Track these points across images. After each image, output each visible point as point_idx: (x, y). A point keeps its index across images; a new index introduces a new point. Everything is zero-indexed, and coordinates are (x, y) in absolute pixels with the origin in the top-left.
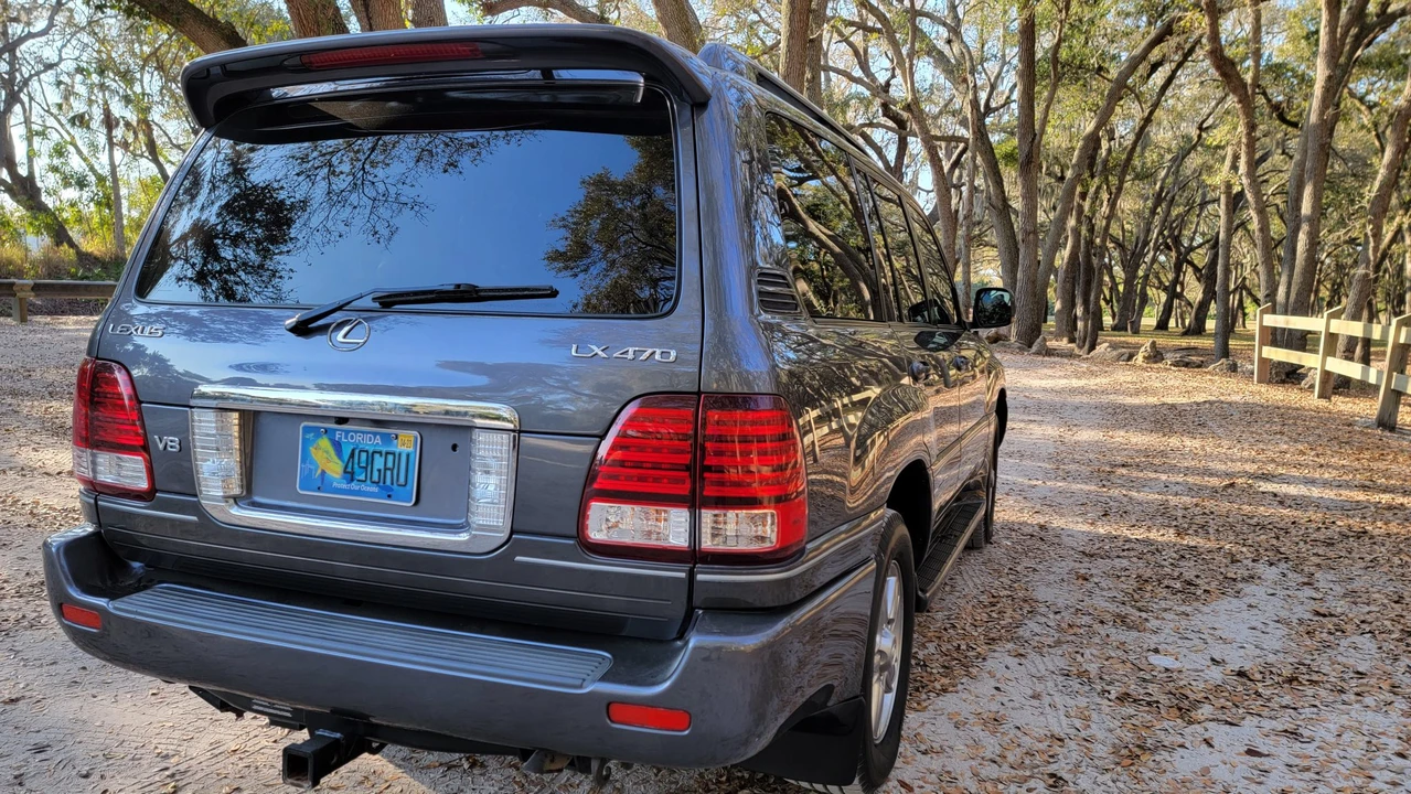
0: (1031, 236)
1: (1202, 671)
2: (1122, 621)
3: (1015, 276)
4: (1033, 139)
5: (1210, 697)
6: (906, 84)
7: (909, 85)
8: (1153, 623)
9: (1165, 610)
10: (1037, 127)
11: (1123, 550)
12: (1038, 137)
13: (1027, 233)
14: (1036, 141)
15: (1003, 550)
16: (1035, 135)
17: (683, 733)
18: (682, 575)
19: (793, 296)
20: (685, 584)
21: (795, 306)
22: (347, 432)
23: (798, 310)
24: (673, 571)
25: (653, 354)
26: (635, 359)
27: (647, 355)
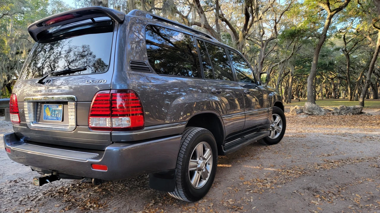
17: (107, 171)
18: (109, 134)
19: (148, 68)
20: (110, 136)
21: (149, 70)
22: (51, 106)
23: (151, 71)
24: (107, 133)
25: (102, 81)
26: (98, 83)
27: (100, 81)
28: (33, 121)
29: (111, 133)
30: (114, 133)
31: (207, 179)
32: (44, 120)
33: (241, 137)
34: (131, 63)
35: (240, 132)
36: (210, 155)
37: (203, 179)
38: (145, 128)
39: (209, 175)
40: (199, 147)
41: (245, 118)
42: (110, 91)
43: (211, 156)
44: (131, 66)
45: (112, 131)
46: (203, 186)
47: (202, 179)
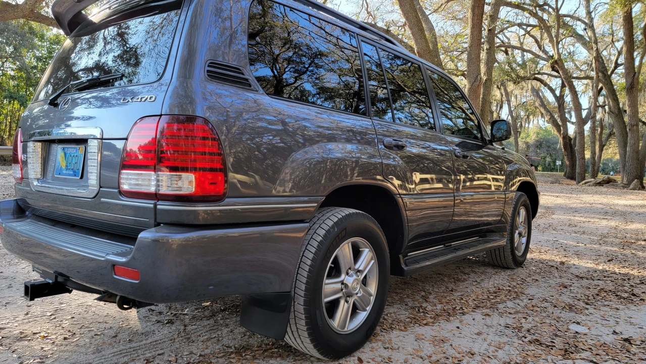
0: (635, 127)
1: (601, 336)
2: (570, 308)
3: (626, 149)
4: (634, 75)
5: (593, 348)
6: (554, 50)
7: (556, 51)
8: (592, 310)
9: (605, 306)
10: (636, 70)
11: (605, 277)
12: (637, 74)
13: (632, 126)
14: (636, 76)
15: (528, 271)
16: (635, 73)
17: (137, 282)
18: (152, 206)
19: (247, 80)
20: (153, 210)
21: (249, 85)
22: (68, 148)
23: (252, 87)
24: (148, 204)
25: (147, 99)
26: (140, 101)
27: (145, 98)
28: (39, 176)
29: (155, 205)
30: (163, 206)
31: (369, 308)
32: (56, 176)
33: (444, 245)
34: (209, 66)
35: (441, 232)
36: (372, 259)
37: (360, 310)
38: (227, 200)
39: (372, 299)
40: (345, 251)
41: (454, 206)
42: (159, 117)
43: (373, 261)
44: (208, 71)
45: (158, 200)
46: (358, 327)
47: (357, 309)
